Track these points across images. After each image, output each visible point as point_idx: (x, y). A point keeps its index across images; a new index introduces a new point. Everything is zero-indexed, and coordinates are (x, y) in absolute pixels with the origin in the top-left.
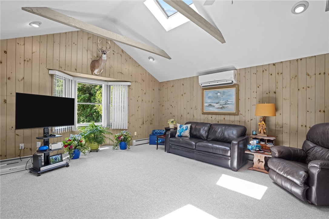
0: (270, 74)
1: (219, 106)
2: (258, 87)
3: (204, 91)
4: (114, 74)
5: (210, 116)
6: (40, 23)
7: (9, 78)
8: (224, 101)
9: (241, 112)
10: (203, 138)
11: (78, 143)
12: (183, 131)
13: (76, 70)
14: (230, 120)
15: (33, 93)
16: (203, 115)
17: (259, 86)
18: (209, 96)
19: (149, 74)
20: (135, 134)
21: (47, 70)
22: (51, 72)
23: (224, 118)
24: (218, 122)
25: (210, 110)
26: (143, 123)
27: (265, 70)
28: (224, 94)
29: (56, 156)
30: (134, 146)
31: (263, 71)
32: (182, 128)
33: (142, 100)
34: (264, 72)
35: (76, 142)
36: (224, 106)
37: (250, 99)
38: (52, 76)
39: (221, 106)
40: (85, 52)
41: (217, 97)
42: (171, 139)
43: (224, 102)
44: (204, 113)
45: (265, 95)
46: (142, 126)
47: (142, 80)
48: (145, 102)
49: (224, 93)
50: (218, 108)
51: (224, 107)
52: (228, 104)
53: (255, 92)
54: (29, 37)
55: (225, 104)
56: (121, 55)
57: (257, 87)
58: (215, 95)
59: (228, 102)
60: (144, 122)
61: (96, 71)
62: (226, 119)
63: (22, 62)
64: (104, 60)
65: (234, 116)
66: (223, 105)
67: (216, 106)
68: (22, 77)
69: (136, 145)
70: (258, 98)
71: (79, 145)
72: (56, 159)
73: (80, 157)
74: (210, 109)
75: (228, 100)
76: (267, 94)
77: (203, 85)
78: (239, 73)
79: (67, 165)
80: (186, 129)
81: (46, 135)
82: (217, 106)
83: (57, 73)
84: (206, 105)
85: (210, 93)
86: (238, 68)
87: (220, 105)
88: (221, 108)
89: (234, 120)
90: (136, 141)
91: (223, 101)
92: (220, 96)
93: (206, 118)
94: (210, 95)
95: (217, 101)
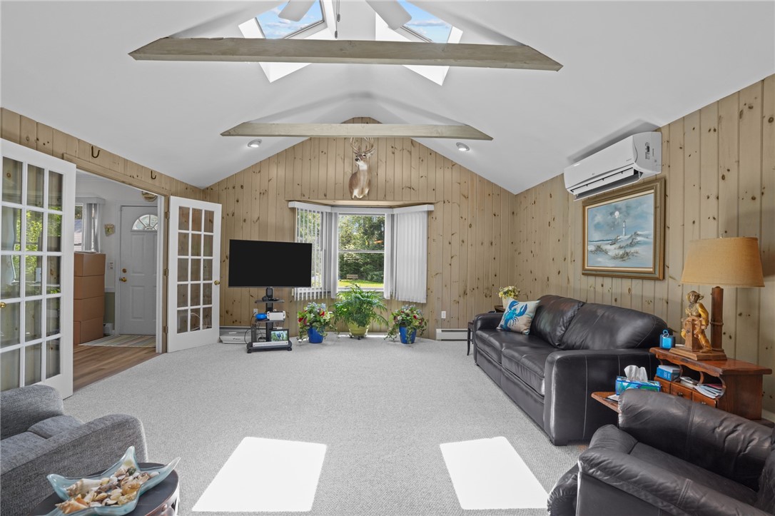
0: (766, 120)
1: (617, 252)
2: (723, 178)
3: (587, 208)
4: (394, 192)
5: (599, 280)
6: (259, 142)
7: (245, 221)
8: (629, 236)
9: (669, 272)
10: (550, 340)
11: (315, 317)
12: (512, 318)
13: (325, 195)
14: (644, 294)
15: (252, 239)
16: (586, 277)
17: (726, 173)
18: (596, 222)
19: (482, 180)
20: (444, 315)
21: (286, 203)
22: (291, 205)
23: (629, 289)
24: (616, 300)
25: (600, 262)
26: (465, 293)
27: (747, 106)
28: (628, 214)
29: (281, 332)
30: (439, 340)
31: (741, 114)
32: (513, 309)
33: (463, 242)
34: (744, 116)
35: (312, 315)
36: (628, 250)
37: (697, 223)
38: (293, 210)
39: (621, 252)
40: (340, 161)
41: (614, 223)
42: (479, 332)
43: (628, 239)
44: (587, 273)
45: (748, 206)
46: (461, 300)
47: (462, 197)
48: (469, 244)
49: (627, 211)
50: (615, 258)
51: (627, 254)
52: (638, 243)
53: (713, 198)
54: (265, 160)
55: (631, 245)
56: (410, 153)
57: (721, 176)
58: (610, 217)
59: (639, 239)
60: (468, 292)
61: (356, 192)
62: (633, 292)
63: (258, 196)
64: (363, 171)
65: (653, 282)
66: (625, 247)
67: (609, 250)
68: (256, 218)
69: (442, 340)
70: (722, 219)
71: (316, 321)
72: (279, 336)
73: (324, 341)
74: (599, 259)
75: (639, 233)
76: (754, 198)
77: (576, 192)
78: (666, 138)
79: (288, 348)
80: (522, 314)
81: (269, 298)
82: (613, 250)
83: (296, 205)
84: (591, 248)
85: (598, 214)
86: (661, 123)
87: (620, 248)
88: (622, 257)
89: (652, 295)
90: (442, 331)
91: (625, 235)
92: (620, 220)
93: (592, 288)
94: (599, 218)
95: (613, 237)
